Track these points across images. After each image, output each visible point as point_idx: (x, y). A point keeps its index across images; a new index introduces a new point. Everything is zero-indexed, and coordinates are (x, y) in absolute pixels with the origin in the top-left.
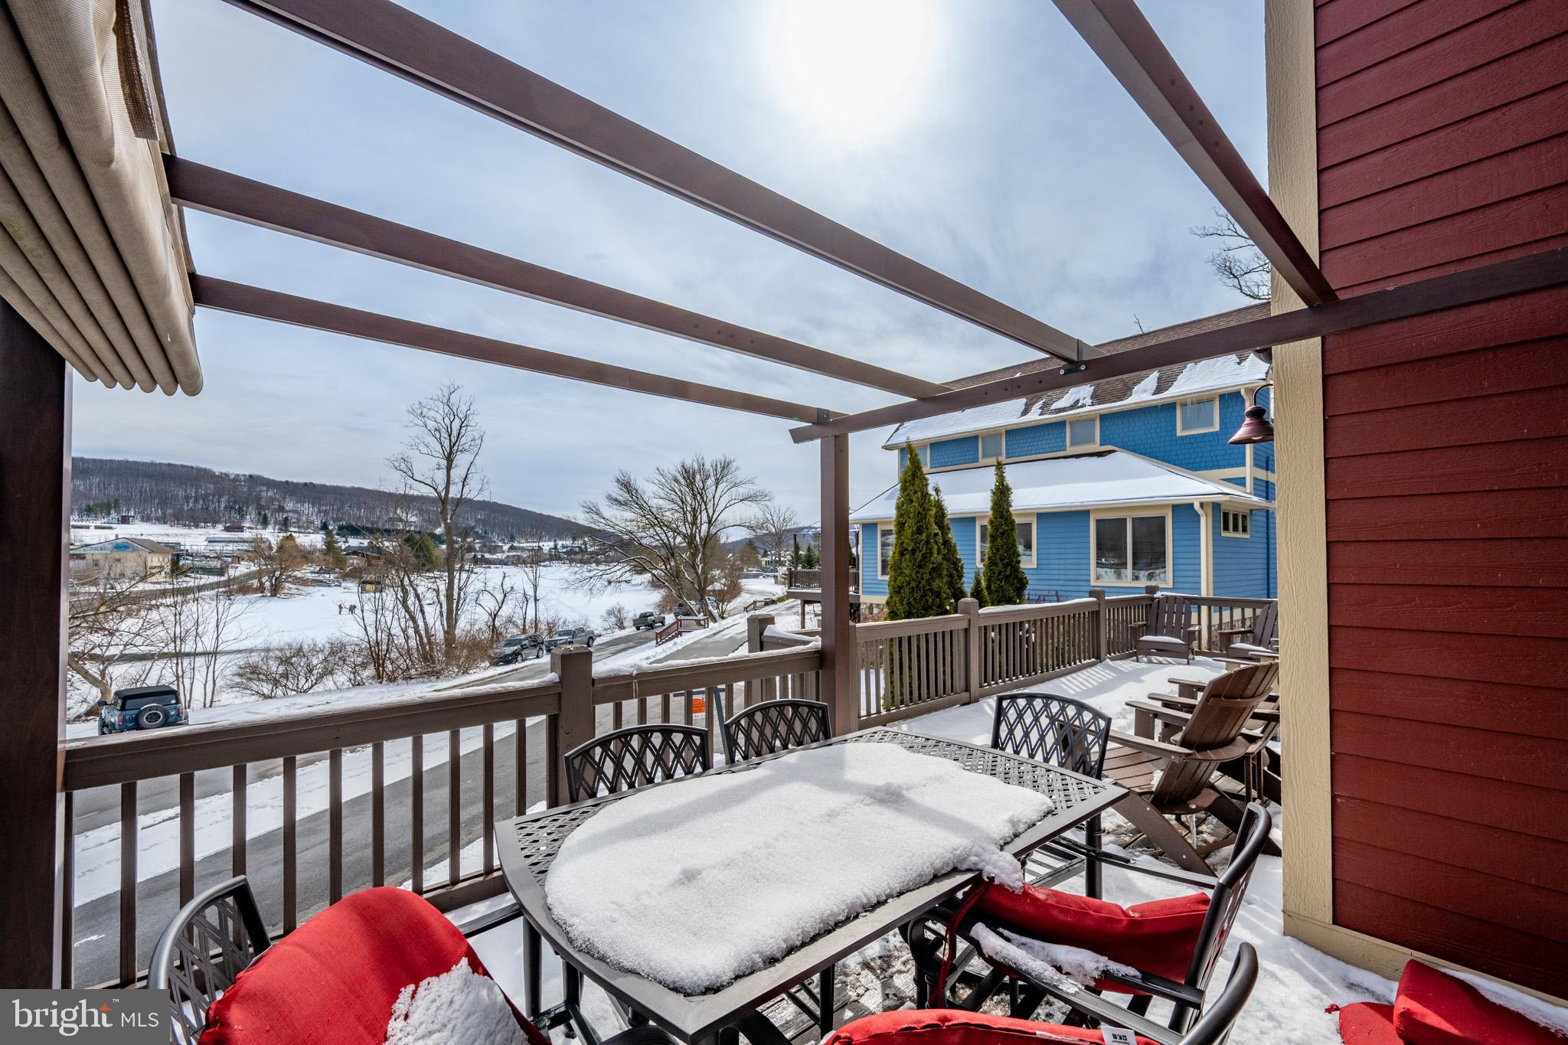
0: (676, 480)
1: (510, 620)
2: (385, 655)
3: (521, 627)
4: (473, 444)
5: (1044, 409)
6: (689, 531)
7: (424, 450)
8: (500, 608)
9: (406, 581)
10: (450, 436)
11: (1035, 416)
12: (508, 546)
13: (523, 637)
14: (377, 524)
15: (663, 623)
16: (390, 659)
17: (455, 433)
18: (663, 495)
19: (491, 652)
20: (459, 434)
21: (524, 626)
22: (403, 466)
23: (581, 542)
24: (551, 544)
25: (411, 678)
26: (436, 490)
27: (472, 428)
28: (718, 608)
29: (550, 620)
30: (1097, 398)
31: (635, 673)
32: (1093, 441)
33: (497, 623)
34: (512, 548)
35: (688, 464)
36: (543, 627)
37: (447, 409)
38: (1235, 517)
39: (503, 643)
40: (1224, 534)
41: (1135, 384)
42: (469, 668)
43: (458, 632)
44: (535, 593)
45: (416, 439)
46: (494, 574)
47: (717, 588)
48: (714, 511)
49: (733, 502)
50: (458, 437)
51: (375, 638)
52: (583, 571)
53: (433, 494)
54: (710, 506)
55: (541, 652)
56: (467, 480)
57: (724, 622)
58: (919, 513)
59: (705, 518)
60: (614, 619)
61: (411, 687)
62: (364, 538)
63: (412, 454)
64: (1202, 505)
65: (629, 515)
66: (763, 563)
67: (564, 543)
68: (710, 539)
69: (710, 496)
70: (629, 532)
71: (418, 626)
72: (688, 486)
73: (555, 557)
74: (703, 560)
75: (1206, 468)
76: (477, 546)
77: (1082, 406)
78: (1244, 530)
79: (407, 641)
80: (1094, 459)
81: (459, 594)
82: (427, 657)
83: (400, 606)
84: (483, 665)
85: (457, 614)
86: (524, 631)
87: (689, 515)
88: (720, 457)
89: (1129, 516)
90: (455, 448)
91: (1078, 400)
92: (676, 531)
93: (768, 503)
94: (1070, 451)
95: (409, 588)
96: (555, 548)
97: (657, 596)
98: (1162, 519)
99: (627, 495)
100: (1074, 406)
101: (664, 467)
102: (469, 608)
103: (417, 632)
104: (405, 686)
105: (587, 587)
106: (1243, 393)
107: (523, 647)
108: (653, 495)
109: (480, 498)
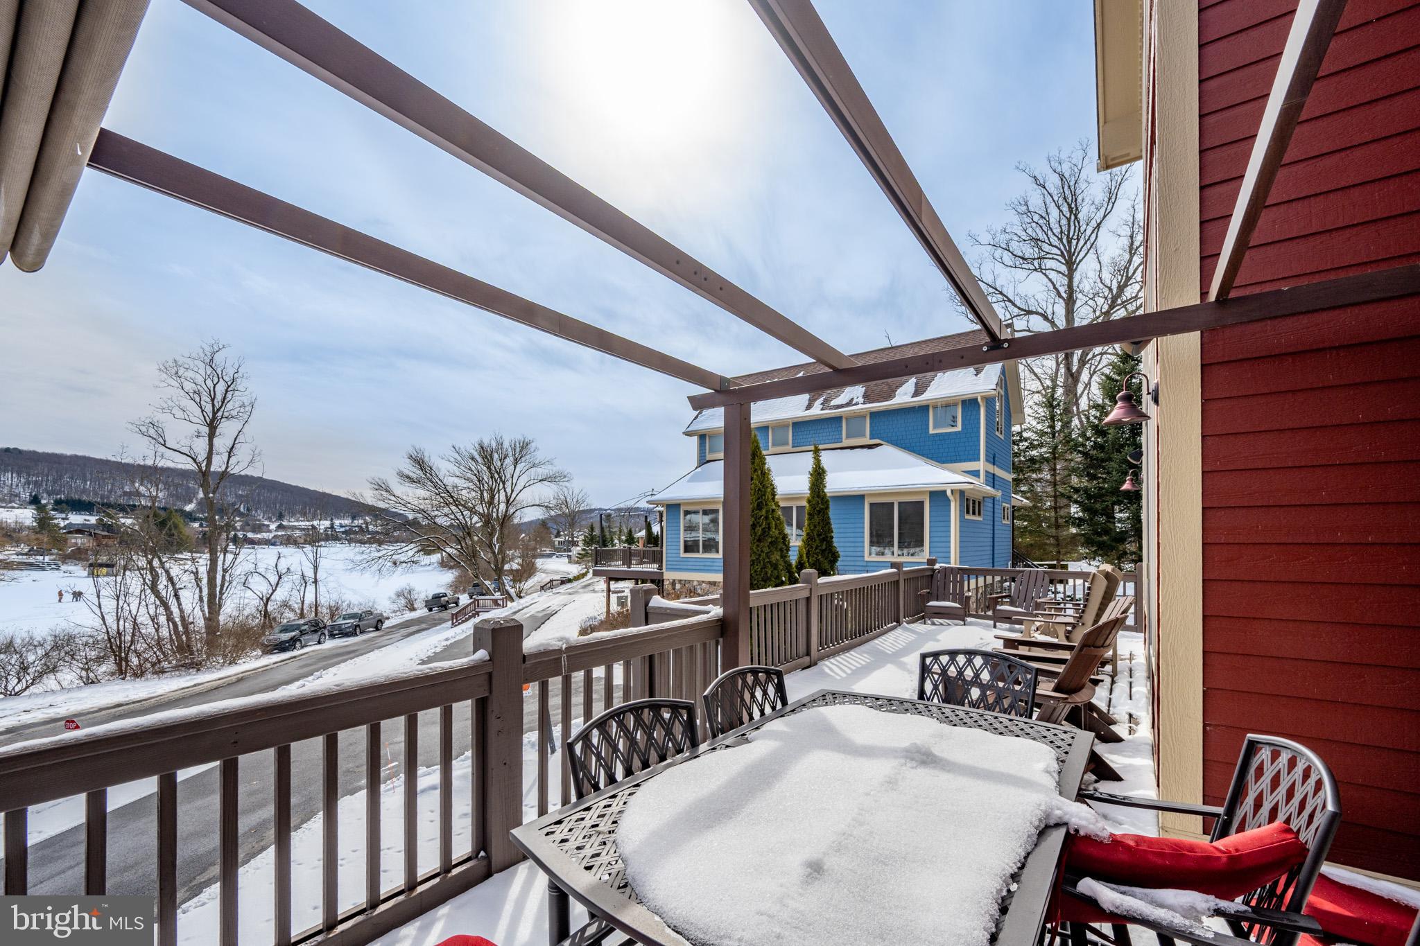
0: (473, 459)
1: (285, 605)
2: (129, 648)
3: (298, 611)
4: (242, 410)
5: (825, 404)
6: (486, 511)
7: (179, 414)
8: (274, 591)
9: (156, 563)
10: (213, 400)
11: (817, 411)
12: (276, 524)
13: (302, 622)
14: (108, 497)
15: (457, 604)
16: (135, 651)
17: (219, 397)
18: (458, 474)
19: (264, 640)
20: (224, 399)
21: (302, 609)
22: (152, 432)
23: (361, 521)
24: (327, 523)
25: (163, 671)
26: (195, 460)
27: (240, 393)
28: (515, 587)
29: (333, 604)
30: (868, 398)
31: (564, 646)
32: (864, 435)
33: (270, 608)
34: (280, 527)
35: (486, 444)
36: (324, 611)
37: (209, 370)
38: (974, 502)
39: (277, 630)
40: (967, 517)
41: (898, 387)
42: (239, 657)
43: (222, 618)
44: (315, 574)
45: (170, 402)
46: (266, 556)
47: (514, 568)
48: (512, 491)
49: (532, 482)
50: (223, 402)
51: (115, 627)
52: (372, 551)
53: (191, 466)
54: (508, 485)
55: (323, 637)
56: (235, 451)
57: (522, 601)
58: (759, 490)
59: (503, 498)
60: (403, 601)
61: (164, 682)
62: (91, 515)
63: (164, 419)
64: (952, 491)
65: (422, 493)
66: (556, 543)
67: (342, 522)
68: (507, 518)
69: (508, 476)
70: (423, 510)
71: (172, 613)
72: (485, 465)
73: (332, 536)
74: (501, 539)
75: (951, 462)
76: (238, 525)
77: (855, 404)
78: (979, 514)
79: (157, 630)
80: (865, 450)
81: (224, 577)
82: (184, 648)
83: (149, 591)
84: (255, 653)
85: (220, 598)
86: (302, 615)
87: (485, 494)
88: (519, 437)
89: (896, 501)
90: (220, 414)
91: (852, 399)
92: (473, 511)
93: (567, 484)
94: (846, 443)
95: (160, 571)
96: (332, 527)
97: (449, 576)
98: (921, 504)
99: (420, 472)
100: (850, 403)
101: (461, 445)
102: (236, 591)
103: (170, 618)
104: (156, 681)
105: (375, 568)
106: (979, 400)
107: (303, 633)
108: (448, 473)
109: (250, 472)
